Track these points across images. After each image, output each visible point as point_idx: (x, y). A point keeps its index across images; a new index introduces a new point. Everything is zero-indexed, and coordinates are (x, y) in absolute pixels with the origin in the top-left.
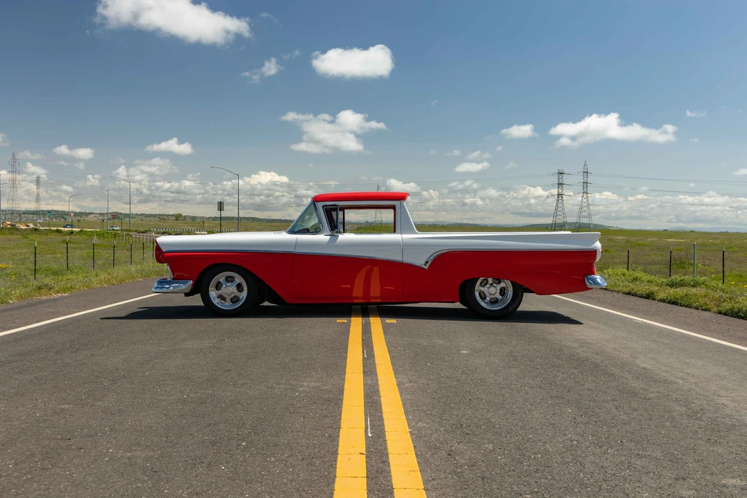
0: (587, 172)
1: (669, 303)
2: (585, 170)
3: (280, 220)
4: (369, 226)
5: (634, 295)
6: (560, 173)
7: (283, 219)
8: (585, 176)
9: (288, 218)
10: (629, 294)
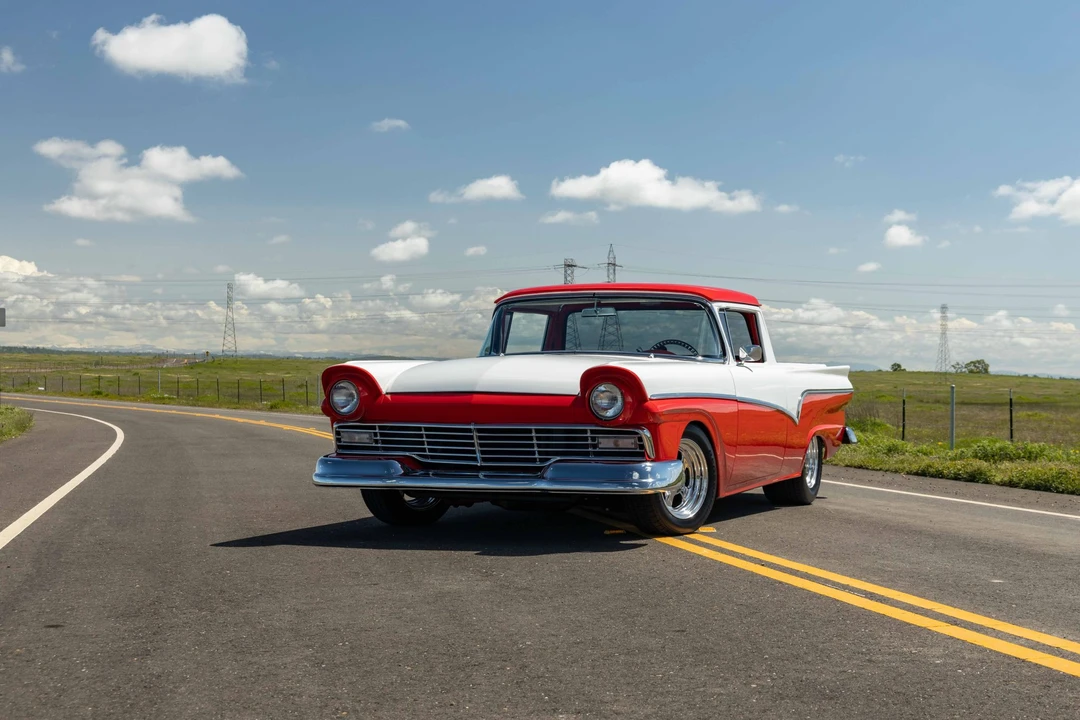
0: (614, 265)
1: (1027, 487)
2: (612, 261)
3: (25, 349)
4: (211, 360)
5: (939, 475)
6: (569, 266)
7: (30, 346)
8: (611, 271)
9: (41, 346)
10: (923, 473)
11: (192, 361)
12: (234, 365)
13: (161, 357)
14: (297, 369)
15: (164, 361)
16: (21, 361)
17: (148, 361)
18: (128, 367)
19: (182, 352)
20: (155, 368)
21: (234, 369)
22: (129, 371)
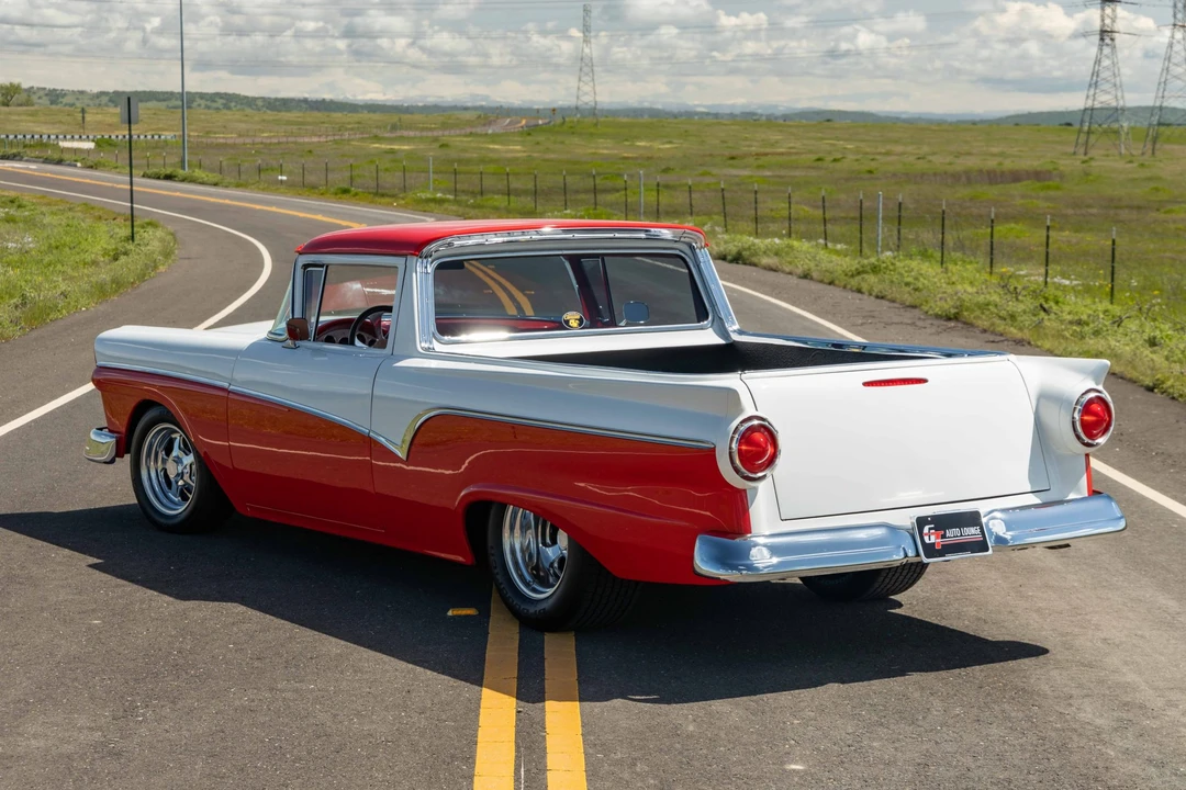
3: (305, 101)
4: (559, 121)
11: (533, 122)
12: (592, 130)
13: (489, 115)
14: (685, 135)
15: (490, 123)
16: (289, 123)
17: (470, 123)
18: (435, 134)
19: (526, 106)
20: (476, 135)
21: (592, 135)
22: (436, 139)
